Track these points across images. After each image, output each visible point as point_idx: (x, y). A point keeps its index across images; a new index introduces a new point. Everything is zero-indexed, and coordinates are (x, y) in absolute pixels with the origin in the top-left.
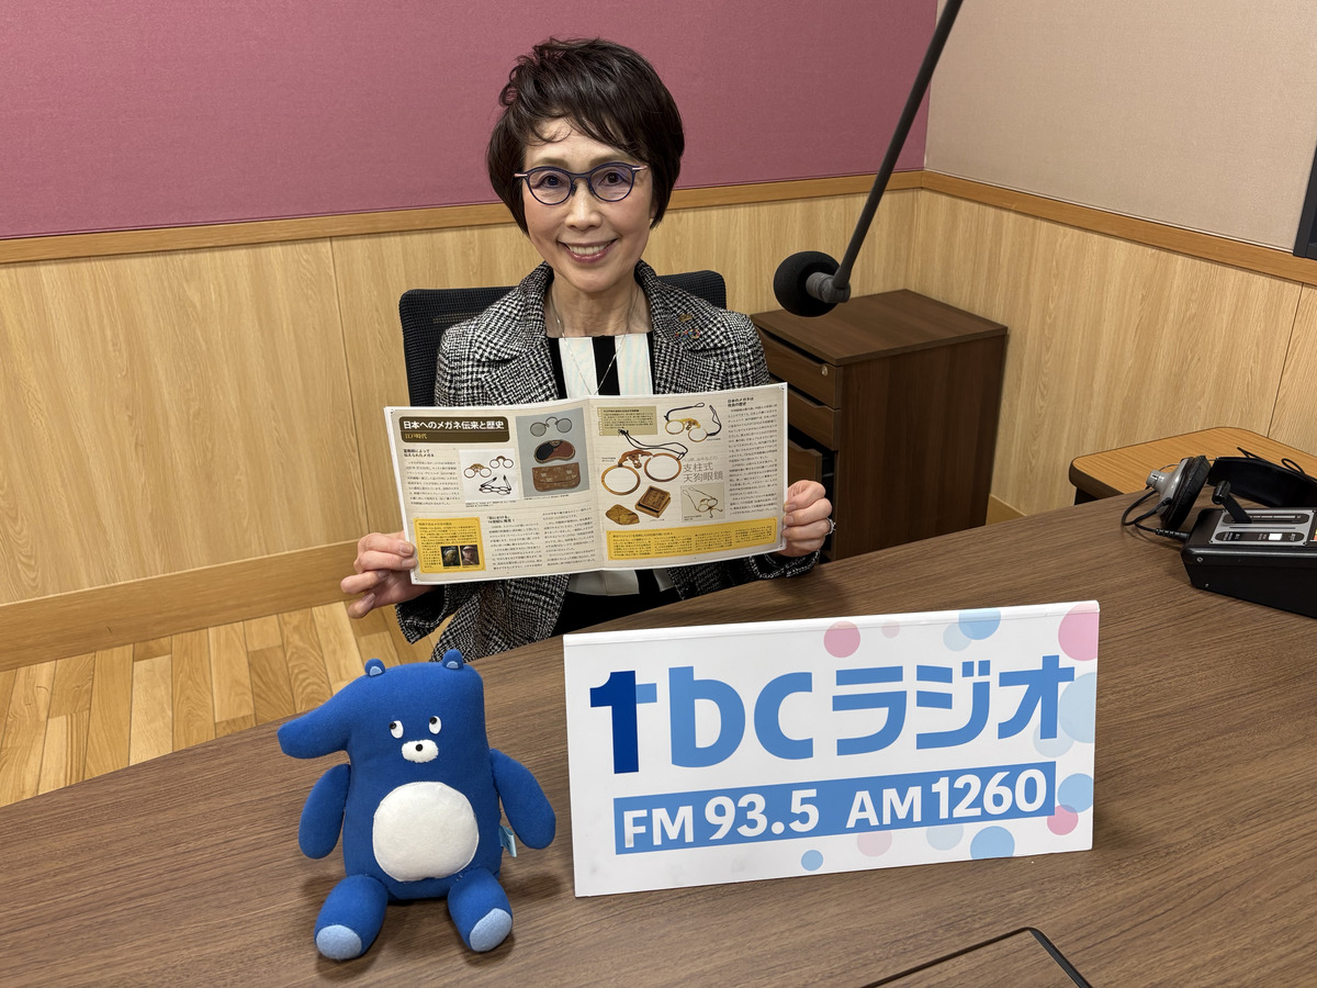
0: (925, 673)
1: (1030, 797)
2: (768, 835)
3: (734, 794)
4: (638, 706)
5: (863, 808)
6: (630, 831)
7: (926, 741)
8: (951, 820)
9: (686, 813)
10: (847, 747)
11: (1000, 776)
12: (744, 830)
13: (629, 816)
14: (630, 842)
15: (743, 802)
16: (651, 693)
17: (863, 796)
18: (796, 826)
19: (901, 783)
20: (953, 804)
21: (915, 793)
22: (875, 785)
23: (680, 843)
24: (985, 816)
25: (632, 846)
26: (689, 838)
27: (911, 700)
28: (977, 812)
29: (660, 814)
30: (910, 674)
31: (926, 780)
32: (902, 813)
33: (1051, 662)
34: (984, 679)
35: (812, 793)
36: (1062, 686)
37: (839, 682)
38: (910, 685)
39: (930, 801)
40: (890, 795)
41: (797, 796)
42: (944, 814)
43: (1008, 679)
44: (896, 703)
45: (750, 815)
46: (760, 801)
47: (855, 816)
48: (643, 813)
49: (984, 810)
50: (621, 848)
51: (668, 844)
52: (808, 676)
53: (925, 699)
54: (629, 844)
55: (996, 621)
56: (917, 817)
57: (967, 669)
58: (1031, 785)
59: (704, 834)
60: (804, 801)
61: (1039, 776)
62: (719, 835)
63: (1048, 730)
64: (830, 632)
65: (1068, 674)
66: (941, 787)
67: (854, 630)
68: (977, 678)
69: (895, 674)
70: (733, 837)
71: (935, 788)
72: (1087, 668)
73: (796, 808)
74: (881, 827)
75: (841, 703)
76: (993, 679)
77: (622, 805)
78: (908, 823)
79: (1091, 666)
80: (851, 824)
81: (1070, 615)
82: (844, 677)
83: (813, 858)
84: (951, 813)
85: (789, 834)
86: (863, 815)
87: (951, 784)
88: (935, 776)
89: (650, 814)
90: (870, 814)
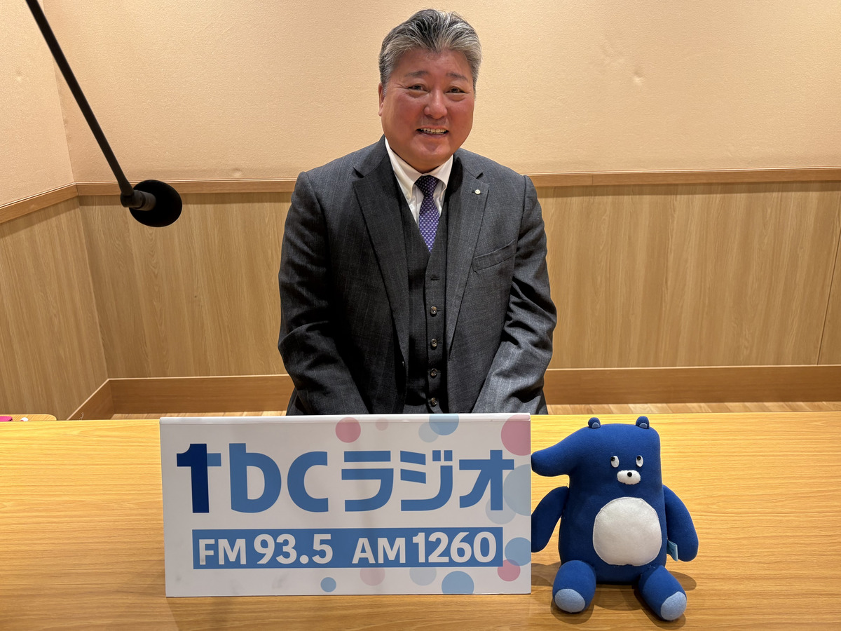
0: (406, 457)
1: (485, 551)
2: (297, 564)
3: (275, 533)
4: (208, 467)
5: (363, 551)
6: (204, 553)
7: (408, 505)
8: (427, 564)
9: (241, 543)
10: (351, 506)
11: (462, 535)
12: (281, 559)
13: (203, 543)
14: (203, 561)
15: (280, 539)
17: (363, 542)
18: (317, 559)
19: (392, 534)
20: (428, 553)
21: (400, 542)
22: (373, 535)
23: (236, 564)
24: (452, 563)
25: (205, 564)
26: (243, 561)
27: (397, 476)
28: (446, 559)
29: (223, 543)
30: (395, 457)
31: (409, 533)
32: (392, 557)
34: (448, 463)
35: (328, 537)
36: (506, 473)
37: (346, 460)
38: (396, 465)
39: (412, 549)
40: (383, 542)
41: (317, 538)
42: (422, 559)
43: (465, 465)
44: (386, 477)
45: (285, 549)
46: (292, 540)
47: (358, 555)
48: (212, 542)
49: (450, 559)
50: (197, 565)
51: (229, 565)
52: (325, 454)
53: (407, 475)
54: (203, 563)
55: (457, 423)
56: (403, 560)
57: (436, 455)
58: (485, 543)
59: (253, 560)
60: (323, 542)
61: (491, 538)
62: (264, 561)
63: (496, 504)
64: (340, 424)
65: (510, 464)
66: (420, 539)
67: (355, 424)
68: (443, 463)
69: (385, 456)
70: (273, 564)
71: (415, 540)
72: (525, 461)
73: (317, 546)
74: (377, 565)
75: (347, 475)
76: (455, 464)
77: (198, 535)
78: (396, 563)
80: (355, 561)
81: (510, 422)
82: (350, 456)
83: (328, 583)
84: (427, 559)
85: (312, 564)
86: (363, 555)
87: (427, 538)
88: (415, 531)
89: (217, 542)
90: (369, 555)
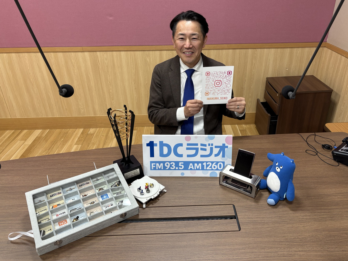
0: (202, 145)
1: (220, 167)
2: (175, 169)
3: (170, 162)
4: (154, 147)
5: (191, 166)
6: (153, 167)
7: (202, 156)
8: (206, 170)
9: (162, 164)
10: (188, 156)
11: (215, 163)
12: (171, 168)
13: (152, 164)
15: (171, 164)
16: (156, 145)
17: (191, 164)
19: (198, 163)
21: (200, 164)
22: (194, 163)
23: (161, 169)
24: (212, 170)
25: (153, 169)
26: (162, 168)
27: (199, 149)
28: (211, 169)
29: (157, 164)
30: (199, 145)
31: (202, 163)
32: (198, 168)
33: (224, 145)
34: (212, 147)
35: (183, 163)
36: (226, 149)
38: (199, 147)
39: (203, 166)
40: (196, 164)
41: (180, 163)
42: (205, 169)
43: (216, 147)
44: (197, 149)
45: (172, 166)
46: (174, 164)
48: (155, 164)
49: (212, 168)
50: (151, 169)
51: (159, 169)
52: (182, 144)
53: (202, 149)
55: (214, 137)
56: (200, 169)
57: (209, 145)
58: (220, 165)
59: (165, 168)
60: (181, 164)
61: (222, 164)
62: (167, 168)
63: (223, 156)
64: (186, 137)
65: (227, 147)
67: (190, 137)
68: (211, 146)
69: (197, 145)
70: (169, 169)
71: (204, 164)
72: (230, 146)
73: (180, 165)
74: (194, 170)
75: (187, 149)
76: (214, 147)
77: (151, 162)
78: (199, 169)
79: (231, 146)
80: (189, 169)
81: (227, 137)
82: (188, 145)
83: (183, 174)
84: (206, 168)
85: (179, 169)
86: (191, 167)
87: (206, 164)
88: (204, 162)
89: (156, 164)
90: (192, 167)
